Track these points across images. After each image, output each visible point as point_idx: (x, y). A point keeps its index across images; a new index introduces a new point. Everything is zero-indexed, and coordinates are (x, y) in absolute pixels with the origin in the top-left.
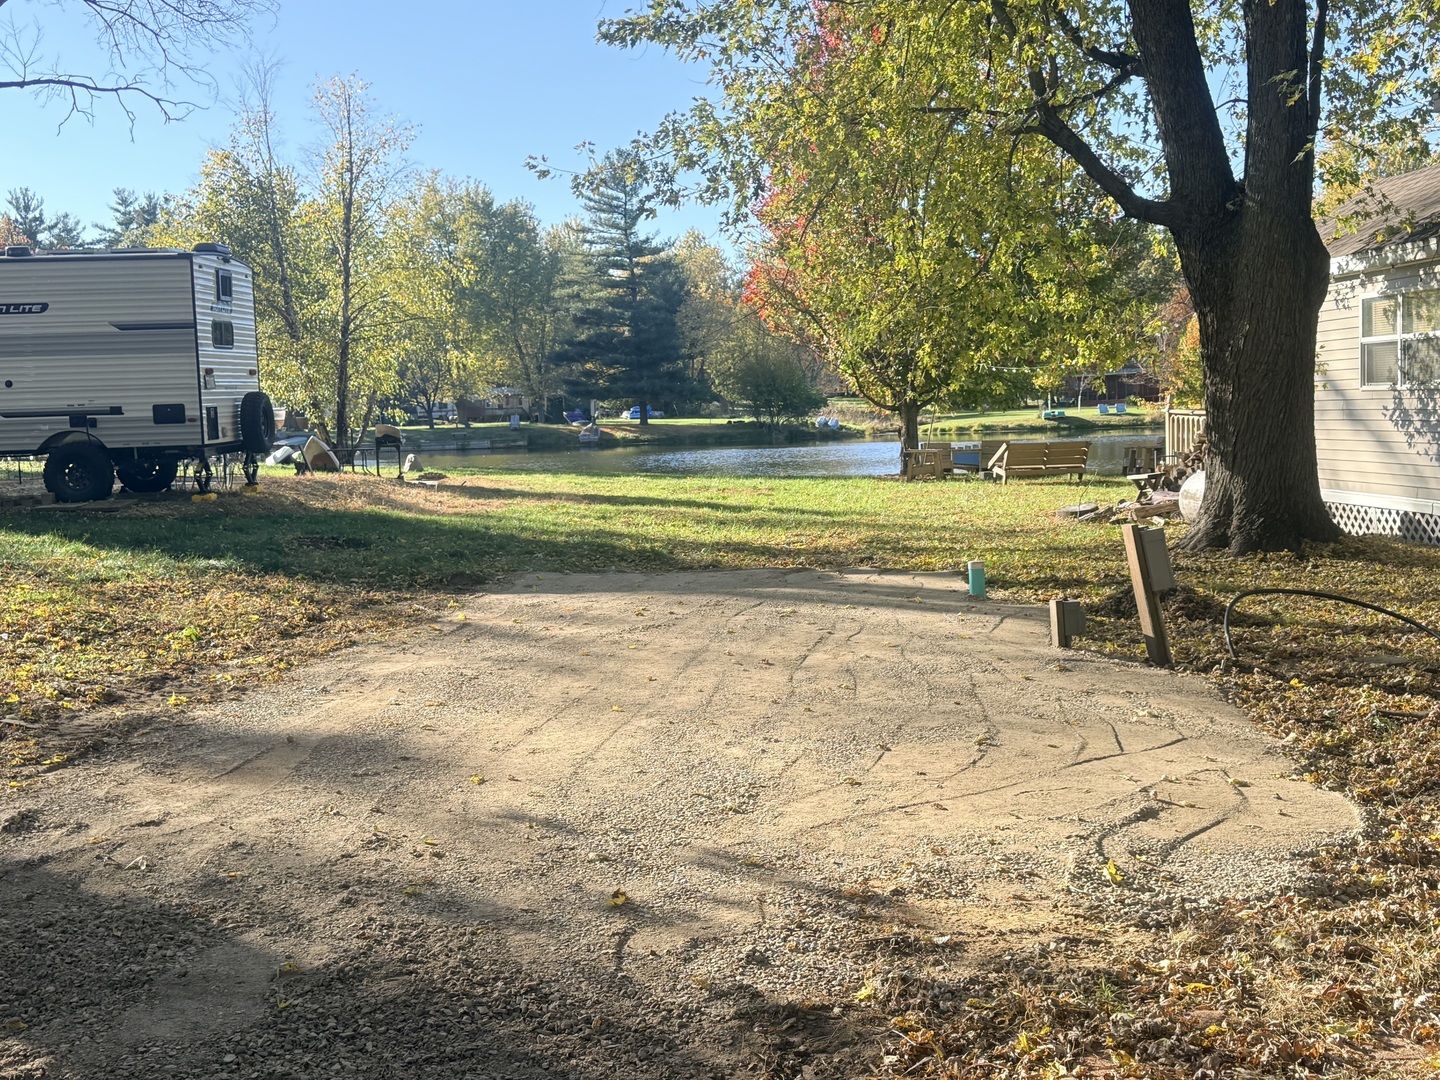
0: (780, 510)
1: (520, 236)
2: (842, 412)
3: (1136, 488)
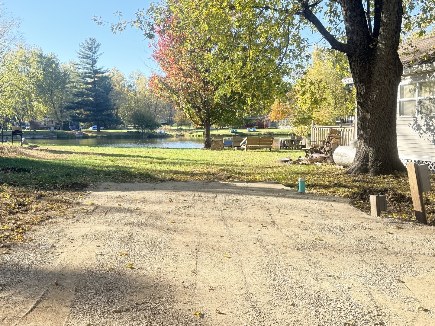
1: (53, 65)
2: (165, 129)
3: (305, 152)
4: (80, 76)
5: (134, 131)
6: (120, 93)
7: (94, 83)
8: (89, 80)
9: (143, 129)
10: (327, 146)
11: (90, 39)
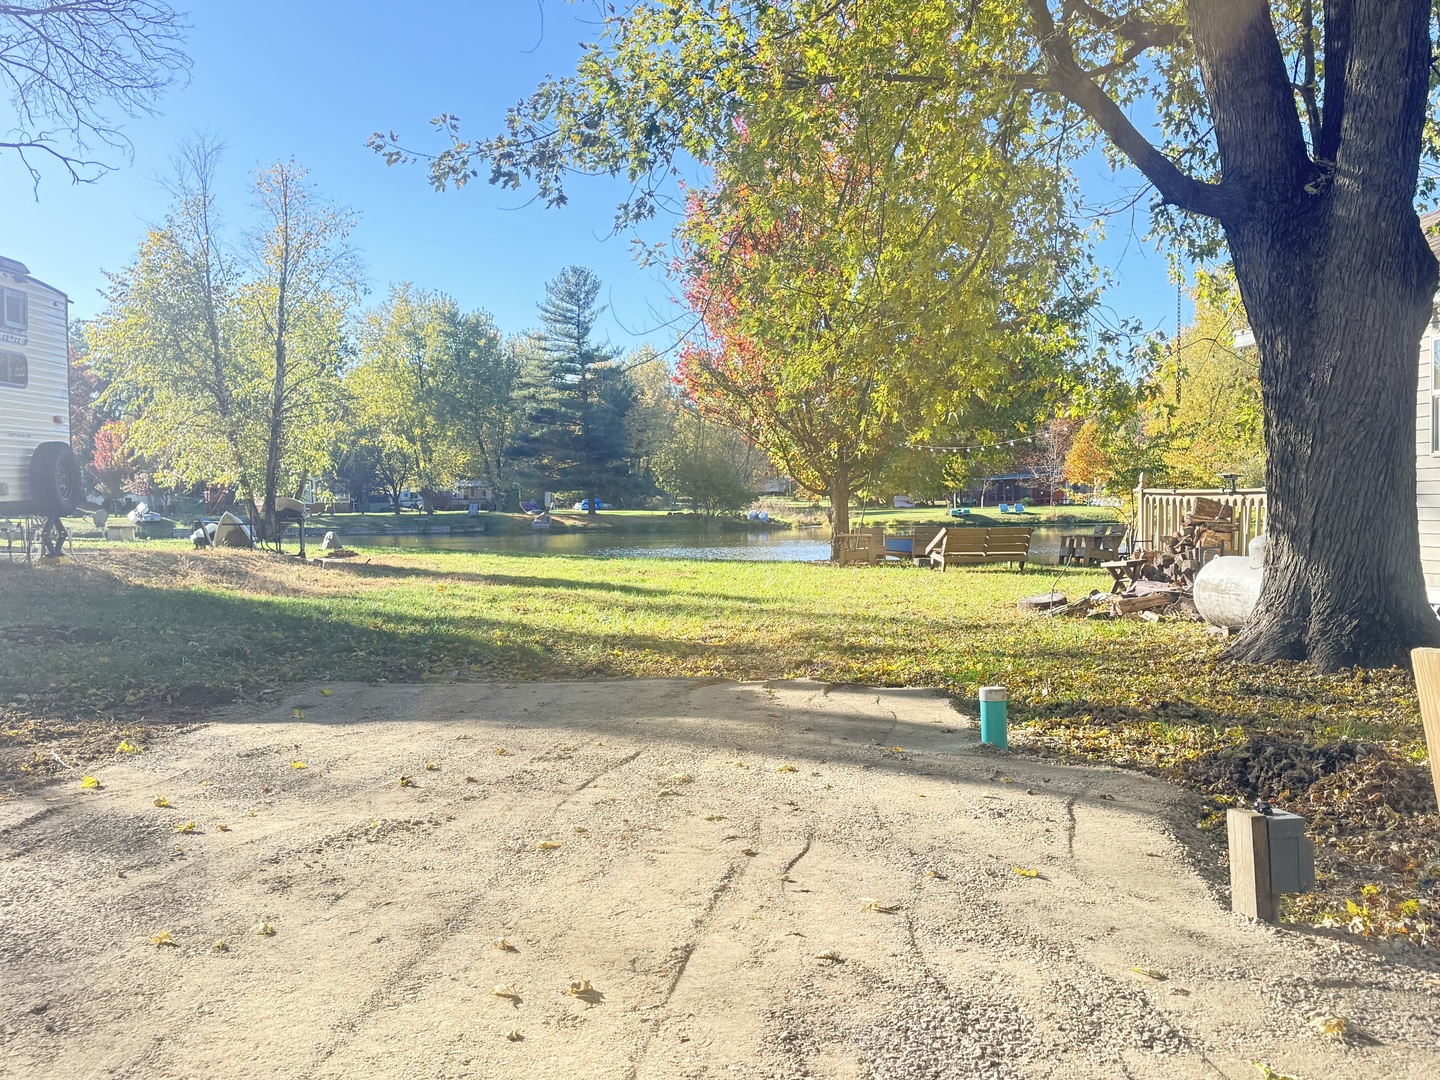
0: (702, 595)
1: (482, 343)
2: (771, 507)
3: (1111, 577)
4: (545, 368)
5: (685, 512)
6: (656, 412)
7: (584, 387)
8: (571, 379)
9: (708, 509)
10: (1184, 558)
11: (575, 271)
